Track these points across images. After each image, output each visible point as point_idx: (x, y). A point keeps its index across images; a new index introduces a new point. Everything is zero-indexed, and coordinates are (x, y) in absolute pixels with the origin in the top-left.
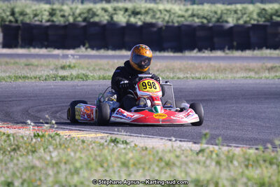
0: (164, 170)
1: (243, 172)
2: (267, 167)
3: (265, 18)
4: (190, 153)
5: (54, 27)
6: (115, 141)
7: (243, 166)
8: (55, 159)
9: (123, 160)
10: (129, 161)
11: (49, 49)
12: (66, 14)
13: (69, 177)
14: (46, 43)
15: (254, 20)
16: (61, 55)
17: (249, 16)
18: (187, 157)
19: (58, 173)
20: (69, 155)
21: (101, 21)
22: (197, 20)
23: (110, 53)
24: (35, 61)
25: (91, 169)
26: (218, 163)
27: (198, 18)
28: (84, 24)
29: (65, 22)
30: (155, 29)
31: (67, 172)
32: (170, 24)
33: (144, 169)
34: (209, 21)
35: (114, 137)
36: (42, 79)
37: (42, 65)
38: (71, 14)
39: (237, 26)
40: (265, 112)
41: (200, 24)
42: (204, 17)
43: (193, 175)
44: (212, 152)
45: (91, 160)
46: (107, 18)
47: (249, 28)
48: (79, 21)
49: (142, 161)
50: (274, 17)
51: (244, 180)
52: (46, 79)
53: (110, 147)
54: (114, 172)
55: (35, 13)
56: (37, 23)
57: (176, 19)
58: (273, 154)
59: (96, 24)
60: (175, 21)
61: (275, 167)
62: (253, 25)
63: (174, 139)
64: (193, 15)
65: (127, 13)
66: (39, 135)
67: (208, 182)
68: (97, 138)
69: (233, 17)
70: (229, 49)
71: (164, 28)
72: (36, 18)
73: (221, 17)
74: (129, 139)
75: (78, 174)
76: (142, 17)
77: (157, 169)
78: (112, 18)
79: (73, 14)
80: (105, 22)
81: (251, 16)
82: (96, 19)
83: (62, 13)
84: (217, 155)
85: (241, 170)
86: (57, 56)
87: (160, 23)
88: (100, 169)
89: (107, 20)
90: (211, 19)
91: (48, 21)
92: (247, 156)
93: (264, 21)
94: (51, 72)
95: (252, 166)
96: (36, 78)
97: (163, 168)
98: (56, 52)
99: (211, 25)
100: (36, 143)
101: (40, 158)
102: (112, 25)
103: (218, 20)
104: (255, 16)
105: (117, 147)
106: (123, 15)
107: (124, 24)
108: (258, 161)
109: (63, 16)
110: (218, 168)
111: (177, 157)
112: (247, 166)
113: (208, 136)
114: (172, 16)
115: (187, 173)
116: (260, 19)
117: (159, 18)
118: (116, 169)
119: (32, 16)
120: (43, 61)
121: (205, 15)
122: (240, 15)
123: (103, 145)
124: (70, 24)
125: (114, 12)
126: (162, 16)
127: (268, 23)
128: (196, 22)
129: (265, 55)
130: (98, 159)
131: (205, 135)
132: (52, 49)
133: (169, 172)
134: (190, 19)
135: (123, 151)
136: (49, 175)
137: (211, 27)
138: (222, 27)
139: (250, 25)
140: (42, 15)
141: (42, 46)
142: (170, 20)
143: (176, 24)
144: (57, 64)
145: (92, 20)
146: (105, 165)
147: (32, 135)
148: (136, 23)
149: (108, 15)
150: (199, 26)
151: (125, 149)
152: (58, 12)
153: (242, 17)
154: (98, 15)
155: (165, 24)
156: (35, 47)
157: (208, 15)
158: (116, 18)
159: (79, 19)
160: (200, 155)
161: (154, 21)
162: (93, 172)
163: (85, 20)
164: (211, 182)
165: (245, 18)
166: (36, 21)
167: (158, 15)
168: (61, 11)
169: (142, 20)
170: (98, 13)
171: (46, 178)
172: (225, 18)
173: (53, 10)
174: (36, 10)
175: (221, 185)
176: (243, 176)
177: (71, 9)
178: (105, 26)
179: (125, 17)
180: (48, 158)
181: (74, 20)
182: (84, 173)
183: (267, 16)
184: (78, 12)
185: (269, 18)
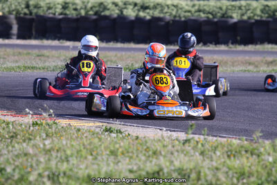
0: (150, 159)
2: (248, 158)
3: (268, 14)
4: (177, 143)
5: (67, 20)
6: (109, 131)
7: (225, 155)
8: (48, 147)
9: (112, 148)
10: (118, 149)
11: (61, 41)
12: (79, 7)
13: (59, 164)
14: (59, 35)
15: (258, 16)
16: (71, 46)
17: (252, 13)
18: (173, 147)
19: (49, 160)
21: (111, 15)
22: (202, 15)
23: (119, 45)
24: (46, 52)
25: (81, 156)
26: (202, 153)
27: (204, 13)
28: (95, 17)
29: (77, 15)
30: (163, 23)
31: (58, 159)
32: (177, 19)
33: (131, 158)
34: (214, 16)
35: (109, 126)
36: (49, 69)
38: (84, 7)
39: (241, 22)
40: (259, 105)
41: (206, 19)
42: (209, 13)
43: (177, 164)
44: (197, 142)
45: (82, 148)
46: (117, 11)
47: (253, 24)
48: (90, 15)
49: (130, 150)
50: (276, 14)
51: (225, 169)
52: (54, 70)
53: (103, 136)
54: (103, 160)
55: (48, 5)
56: (51, 15)
57: (183, 14)
58: (255, 146)
59: (106, 17)
60: (182, 15)
62: (257, 21)
63: (165, 129)
64: (199, 11)
65: (136, 8)
66: (37, 124)
67: (191, 170)
69: (237, 13)
70: (232, 44)
71: (171, 22)
72: (50, 11)
73: (226, 13)
74: (123, 128)
75: (68, 161)
76: (151, 12)
77: (143, 158)
78: (122, 12)
79: (86, 8)
80: (115, 16)
81: (255, 12)
82: (107, 13)
83: (74, 7)
84: (203, 145)
85: (223, 160)
86: (67, 48)
87: (168, 17)
88: (90, 157)
89: (117, 14)
90: (216, 14)
91: (61, 14)
92: (230, 148)
93: (268, 17)
94: (59, 63)
95: (234, 156)
96: (43, 69)
97: (149, 157)
99: (216, 20)
100: (33, 131)
101: (35, 146)
102: (122, 18)
103: (223, 16)
104: (258, 12)
105: (110, 136)
106: (132, 9)
107: (133, 18)
108: (240, 152)
109: (75, 9)
110: (201, 157)
111: (164, 146)
112: (229, 156)
113: (194, 127)
114: (180, 11)
115: (172, 162)
116: (263, 15)
117: (166, 13)
119: (45, 9)
120: (54, 52)
121: (211, 11)
122: (244, 11)
123: (97, 133)
124: (82, 17)
125: (124, 6)
126: (170, 11)
127: (270, 19)
128: (201, 18)
129: (266, 50)
131: (191, 126)
132: (64, 41)
133: (154, 160)
134: (197, 14)
136: (41, 162)
137: (217, 22)
138: (226, 22)
139: (253, 21)
140: (56, 8)
141: (54, 38)
142: (177, 15)
143: (183, 19)
144: (67, 55)
145: (103, 14)
146: (95, 153)
147: (31, 123)
148: (145, 17)
149: (119, 9)
150: (205, 21)
152: (70, 5)
153: (246, 13)
154: (108, 9)
155: (172, 18)
156: (47, 39)
157: (214, 11)
158: (125, 12)
159: (91, 13)
160: (187, 144)
161: (162, 15)
162: (83, 159)
163: (96, 13)
164: (194, 171)
165: (249, 14)
166: (49, 14)
167: (166, 10)
168: (74, 4)
169: (151, 14)
170: (108, 7)
171: (37, 165)
172: (230, 14)
173: (66, 3)
174: (49, 3)
175: (202, 174)
176: (224, 166)
177: (83, 2)
178: (115, 20)
179: (134, 12)
180: (42, 146)
181: (86, 13)
182: (73, 161)
183: (270, 12)
184: (90, 5)
185: (272, 14)
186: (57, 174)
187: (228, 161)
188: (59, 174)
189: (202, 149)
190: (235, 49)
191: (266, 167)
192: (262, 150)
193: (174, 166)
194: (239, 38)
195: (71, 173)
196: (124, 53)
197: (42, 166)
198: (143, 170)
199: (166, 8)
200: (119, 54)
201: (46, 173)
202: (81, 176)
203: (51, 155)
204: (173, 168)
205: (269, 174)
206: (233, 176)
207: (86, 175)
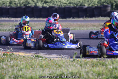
0: (58, 69)
1: (91, 69)
2: (101, 67)
3: (101, 4)
4: (69, 61)
5: (12, 8)
6: (37, 57)
7: (91, 66)
8: (12, 65)
9: (41, 64)
10: (43, 65)
11: (9, 18)
12: (17, 3)
13: (18, 72)
14: (9, 15)
15: (96, 5)
16: (15, 20)
17: (94, 3)
18: (67, 63)
19: (13, 70)
20: (18, 63)
21: (31, 6)
22: (72, 5)
23: (35, 19)
24: (3, 23)
25: (27, 68)
26: (81, 65)
27: (72, 4)
28: (24, 7)
29: (16, 6)
30: (54, 9)
31: (17, 70)
32: (61, 7)
33: (49, 68)
34: (77, 5)
35: (37, 55)
36: (6, 30)
37: (6, 25)
38: (19, 3)
39: (89, 7)
41: (73, 7)
43: (70, 70)
44: (78, 61)
45: (27, 64)
46: (34, 4)
47: (94, 8)
48: (22, 6)
49: (49, 65)
50: (104, 3)
51: (92, 72)
52: (8, 31)
53: (35, 59)
54: (37, 70)
55: (3, 2)
56: (4, 7)
57: (63, 5)
58: (104, 61)
59: (29, 7)
60: (62, 5)
61: (104, 66)
62: (96, 7)
63: (62, 55)
64: (70, 3)
65: (42, 2)
66: (5, 55)
67: (76, 73)
68: (30, 55)
69: (87, 3)
70: (85, 17)
71: (58, 8)
72: (4, 5)
73: (82, 4)
74: (44, 56)
75: (22, 70)
76: (49, 4)
77: (55, 68)
78: (36, 4)
79: (20, 3)
80: (33, 6)
81: (95, 3)
82: (29, 5)
83: (15, 3)
84: (80, 62)
85: (90, 68)
86: (13, 21)
87: (56, 6)
88: (31, 68)
89: (34, 5)
91: (9, 6)
92: (93, 62)
93: (100, 5)
94: (10, 28)
95: (95, 66)
96: (4, 30)
97: (57, 68)
98: (13, 19)
99: (78, 7)
100: (4, 58)
101: (6, 64)
102: (36, 7)
103: (81, 5)
104: (96, 3)
105: (38, 59)
106: (40, 3)
107: (41, 7)
108: (97, 64)
109: (15, 4)
110: (81, 67)
111: (63, 63)
112: (93, 67)
113: (76, 54)
115: (68, 70)
116: (98, 4)
117: (55, 4)
118: (38, 68)
119: (2, 4)
120: (7, 23)
122: (90, 3)
123: (32, 58)
124: (18, 7)
125: (37, 2)
126: (57, 3)
127: (101, 6)
128: (71, 6)
129: (100, 20)
130: (30, 64)
131: (75, 53)
132: (11, 18)
133: (60, 69)
134: (69, 4)
135: (41, 61)
136: (9, 71)
137: (78, 8)
138: (82, 8)
139: (94, 7)
140: (7, 3)
141: (6, 17)
142: (61, 5)
143: (63, 7)
144: (13, 24)
145: (27, 5)
146: (33, 67)
147: (2, 54)
148: (46, 6)
149: (34, 3)
150: (73, 8)
151: (41, 60)
152: (13, 2)
153: (91, 3)
154: (30, 3)
156: (3, 17)
157: (76, 3)
158: (38, 5)
159: (22, 5)
160: (73, 62)
161: (54, 5)
162: (28, 70)
163: (24, 5)
164: (78, 73)
165: (92, 4)
166: (4, 6)
167: (55, 3)
168: (14, 1)
169: (49, 5)
170: (30, 2)
171: (8, 73)
172: (84, 4)
173: (11, 1)
174: (4, 1)
175: (82, 75)
176: (91, 71)
177: (19, 1)
178: (33, 8)
179: (41, 4)
180: (9, 64)
181: (20, 5)
182: (24, 70)
183: (101, 3)
184: (22, 2)
185: (102, 4)
186: (17, 76)
187: (93, 69)
188: (18, 76)
189: (80, 64)
190: (87, 20)
191: (110, 70)
192: (107, 63)
193: (69, 71)
194: (88, 15)
195: (23, 76)
196: (38, 23)
197: (10, 73)
198: (55, 73)
199: (56, 2)
200: (36, 23)
201: (13, 76)
202: (28, 77)
203: (14, 68)
204: (69, 72)
205: (111, 74)
206: (95, 75)
207: (30, 76)
